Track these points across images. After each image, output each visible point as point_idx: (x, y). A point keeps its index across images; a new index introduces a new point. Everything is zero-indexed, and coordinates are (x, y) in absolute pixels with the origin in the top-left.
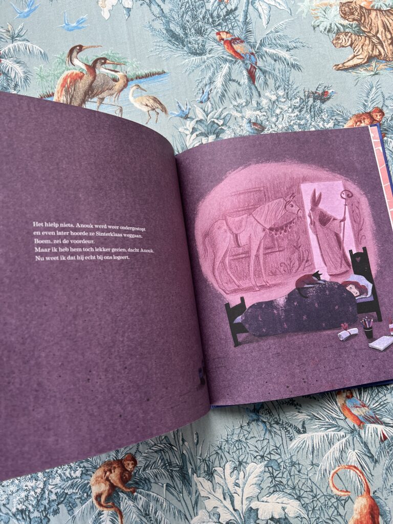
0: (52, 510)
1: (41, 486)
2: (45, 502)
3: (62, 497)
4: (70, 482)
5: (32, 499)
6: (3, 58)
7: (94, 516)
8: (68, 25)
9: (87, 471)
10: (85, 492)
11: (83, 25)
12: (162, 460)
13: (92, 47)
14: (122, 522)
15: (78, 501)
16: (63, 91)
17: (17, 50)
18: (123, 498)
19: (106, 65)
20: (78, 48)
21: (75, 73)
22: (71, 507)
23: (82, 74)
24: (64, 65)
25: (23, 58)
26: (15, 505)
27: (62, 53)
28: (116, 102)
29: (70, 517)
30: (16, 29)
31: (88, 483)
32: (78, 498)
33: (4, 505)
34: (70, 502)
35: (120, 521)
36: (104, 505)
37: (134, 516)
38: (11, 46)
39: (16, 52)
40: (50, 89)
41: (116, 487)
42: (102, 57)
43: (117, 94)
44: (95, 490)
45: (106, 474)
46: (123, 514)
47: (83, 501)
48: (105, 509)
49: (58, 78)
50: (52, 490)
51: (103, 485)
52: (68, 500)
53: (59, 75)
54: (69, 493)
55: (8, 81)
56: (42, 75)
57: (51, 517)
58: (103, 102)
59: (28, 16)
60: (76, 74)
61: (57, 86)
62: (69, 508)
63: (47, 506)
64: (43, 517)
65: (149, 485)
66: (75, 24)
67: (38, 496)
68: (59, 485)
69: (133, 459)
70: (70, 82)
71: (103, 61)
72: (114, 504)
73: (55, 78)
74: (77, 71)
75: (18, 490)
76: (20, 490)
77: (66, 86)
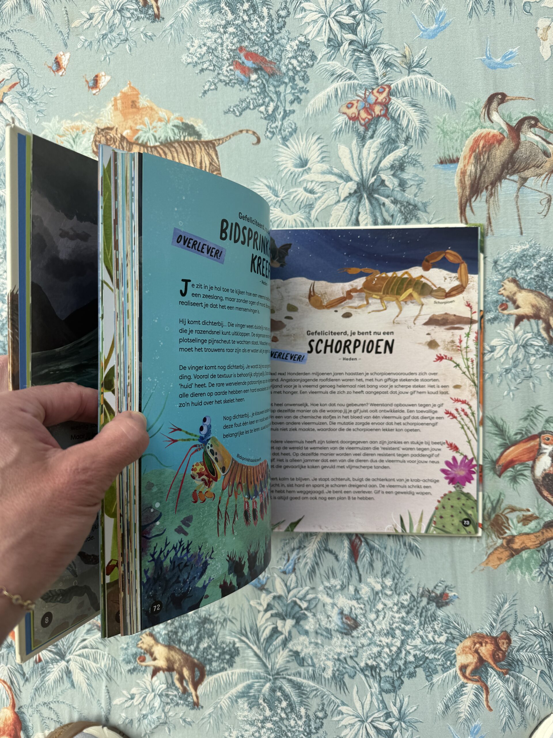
0: (407, 672)
1: (398, 644)
2: (401, 663)
3: (421, 660)
4: (432, 647)
5: (386, 656)
6: (393, 96)
7: (455, 687)
8: (491, 59)
9: (454, 638)
10: (449, 660)
11: (510, 62)
12: (540, 646)
13: (520, 98)
14: (487, 698)
15: (439, 668)
16: (472, 157)
17: (414, 87)
18: (491, 674)
19: (536, 129)
20: (500, 96)
21: (491, 134)
22: (430, 673)
23: (502, 136)
24: (477, 120)
25: (420, 99)
26: (364, 659)
27: (476, 101)
28: (544, 187)
29: (427, 683)
30: (416, 54)
31: (453, 651)
32: (440, 665)
33: (351, 657)
34: (430, 668)
35: (485, 696)
36: (469, 677)
37: (502, 695)
38: (406, 79)
39: (412, 90)
40: (454, 151)
41: (485, 661)
42: (532, 115)
43: (547, 175)
44: (461, 660)
45: (475, 645)
46: (490, 690)
47: (445, 669)
48: (470, 682)
49: (467, 137)
50: (411, 651)
51: (471, 657)
52: (427, 664)
53: (468, 132)
54: (430, 657)
55: (397, 131)
56: (445, 130)
57: (405, 679)
58: (525, 184)
59: (434, 36)
60: (494, 136)
61: (464, 149)
62: (428, 674)
63: (403, 667)
64: (395, 678)
65: (521, 668)
66: (499, 60)
67: (393, 655)
68: (419, 647)
69: (508, 638)
70: (484, 147)
71: (533, 122)
72: (480, 678)
73: (462, 137)
74: (495, 132)
75: (369, 645)
76: (373, 645)
77: (477, 151)
